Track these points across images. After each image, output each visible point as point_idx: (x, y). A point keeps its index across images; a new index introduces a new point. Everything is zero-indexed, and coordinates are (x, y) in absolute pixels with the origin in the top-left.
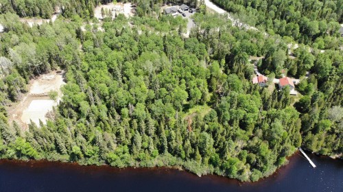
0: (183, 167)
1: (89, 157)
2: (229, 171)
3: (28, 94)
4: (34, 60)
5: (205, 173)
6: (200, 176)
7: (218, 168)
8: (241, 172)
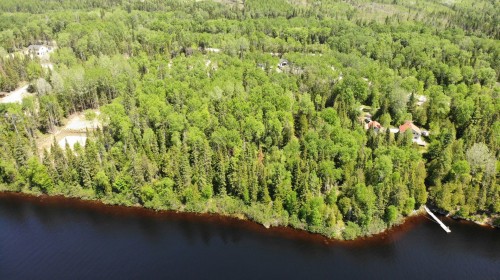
0: (246, 215)
1: (118, 192)
2: (309, 220)
3: (63, 128)
4: (79, 86)
5: (276, 223)
6: (268, 227)
7: (295, 216)
8: (327, 222)
